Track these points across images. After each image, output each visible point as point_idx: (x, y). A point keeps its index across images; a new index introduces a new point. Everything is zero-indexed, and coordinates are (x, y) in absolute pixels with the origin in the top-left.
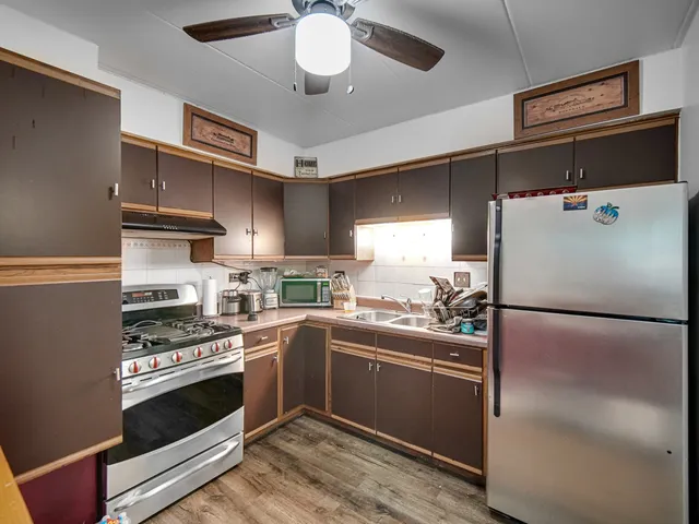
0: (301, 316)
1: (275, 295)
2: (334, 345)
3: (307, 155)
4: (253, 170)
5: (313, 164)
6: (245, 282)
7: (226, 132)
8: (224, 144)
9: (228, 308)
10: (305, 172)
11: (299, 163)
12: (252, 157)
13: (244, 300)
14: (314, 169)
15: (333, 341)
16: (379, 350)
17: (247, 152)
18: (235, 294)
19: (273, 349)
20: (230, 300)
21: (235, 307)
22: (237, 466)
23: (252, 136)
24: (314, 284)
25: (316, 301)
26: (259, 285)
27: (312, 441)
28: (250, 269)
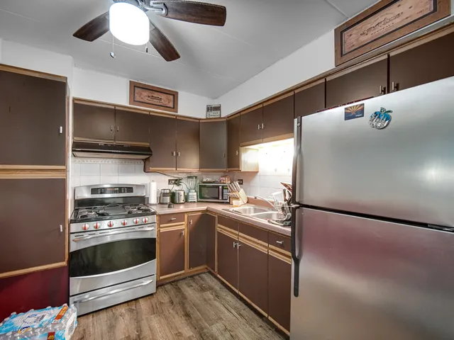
0: (203, 207)
1: (195, 193)
2: (220, 228)
3: (215, 103)
4: (177, 116)
5: (218, 108)
6: (178, 185)
7: (156, 95)
8: (156, 102)
9: (163, 200)
10: (213, 114)
11: (209, 109)
12: (175, 108)
13: (173, 196)
14: (219, 112)
15: (219, 225)
16: (240, 234)
17: (171, 105)
18: (168, 191)
19: (182, 226)
20: (165, 195)
21: (168, 199)
22: (152, 294)
23: (175, 95)
24: (218, 187)
25: (218, 198)
26: (187, 188)
27: (203, 289)
28: (180, 176)
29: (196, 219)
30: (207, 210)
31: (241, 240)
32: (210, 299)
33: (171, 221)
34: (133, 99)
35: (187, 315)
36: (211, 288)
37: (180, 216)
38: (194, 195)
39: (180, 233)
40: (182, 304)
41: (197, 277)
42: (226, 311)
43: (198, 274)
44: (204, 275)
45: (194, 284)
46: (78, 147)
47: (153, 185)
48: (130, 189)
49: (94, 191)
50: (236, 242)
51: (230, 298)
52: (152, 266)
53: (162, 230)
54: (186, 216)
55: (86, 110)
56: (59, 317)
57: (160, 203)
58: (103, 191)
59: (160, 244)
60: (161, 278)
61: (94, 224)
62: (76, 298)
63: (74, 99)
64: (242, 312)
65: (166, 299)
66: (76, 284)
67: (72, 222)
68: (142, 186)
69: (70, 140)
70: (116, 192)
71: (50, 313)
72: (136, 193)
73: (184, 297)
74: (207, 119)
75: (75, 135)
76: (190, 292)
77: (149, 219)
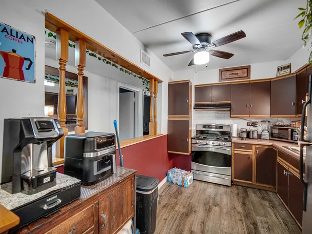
0: (270, 143)
1: (268, 133)
2: (279, 160)
3: (284, 64)
4: (250, 81)
5: (289, 67)
7: (234, 72)
8: (235, 76)
9: (241, 135)
10: (286, 72)
11: (280, 69)
12: (248, 76)
13: (248, 134)
14: (289, 70)
15: (278, 157)
17: (245, 75)
18: (245, 130)
20: (242, 132)
21: (245, 135)
22: (229, 186)
23: (248, 69)
24: (287, 129)
25: (288, 139)
26: (262, 128)
27: (263, 198)
28: (256, 121)
29: (262, 151)
30: (272, 146)
31: (290, 170)
32: (266, 206)
33: (241, 148)
34: (221, 78)
35: (244, 204)
36: (271, 201)
37: (249, 146)
38: (266, 135)
39: (249, 157)
40: (244, 198)
41: (264, 192)
43: (265, 190)
44: (270, 193)
45: (258, 193)
46: (198, 106)
47: (236, 125)
48: (221, 127)
49: (204, 127)
50: (286, 170)
51: (284, 213)
52: (228, 171)
53: (235, 152)
54: (254, 147)
55: (201, 90)
56: (186, 174)
57: (239, 137)
58: (210, 127)
59: (234, 159)
60: (235, 180)
61: (200, 141)
62: (195, 171)
63: (195, 86)
64: (289, 224)
65: (236, 191)
66: (194, 165)
67: (194, 139)
68: (229, 126)
69: (193, 103)
70: (216, 128)
71: (184, 172)
72: (224, 129)
73: (247, 196)
74: (277, 77)
75: (196, 101)
76: (253, 197)
77: (228, 144)
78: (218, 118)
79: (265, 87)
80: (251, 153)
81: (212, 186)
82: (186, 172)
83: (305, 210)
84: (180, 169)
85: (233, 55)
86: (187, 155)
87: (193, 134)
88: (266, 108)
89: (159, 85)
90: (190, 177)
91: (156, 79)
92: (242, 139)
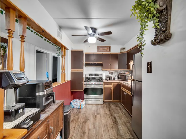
0: (118, 82)
2: (122, 88)
3: (123, 47)
4: (110, 53)
5: (124, 49)
6: (112, 74)
7: (104, 48)
8: (104, 50)
10: (123, 51)
11: (121, 49)
12: (110, 51)
13: (110, 78)
14: (125, 50)
16: (126, 90)
17: (108, 50)
20: (107, 77)
21: (108, 79)
22: (102, 104)
23: (109, 47)
24: (124, 75)
25: (124, 79)
26: (115, 75)
27: (117, 106)
28: (113, 72)
29: (115, 85)
30: (119, 83)
32: (118, 109)
33: (107, 85)
34: (98, 51)
35: (110, 110)
36: (119, 107)
37: (110, 84)
38: (117, 78)
39: (110, 89)
40: (109, 108)
41: (116, 104)
42: (121, 113)
43: (117, 103)
44: (119, 104)
45: (114, 105)
46: (86, 64)
47: (104, 74)
48: (98, 75)
49: (89, 75)
50: (125, 92)
51: (124, 111)
52: (102, 96)
53: (105, 87)
54: (112, 84)
55: (88, 55)
56: (82, 101)
57: (106, 80)
58: (92, 75)
59: (105, 90)
60: (105, 100)
61: (89, 83)
62: (85, 99)
63: (85, 53)
64: (126, 114)
65: (106, 106)
66: (85, 96)
67: (85, 82)
68: (101, 74)
69: (84, 62)
70: (94, 76)
71: (80, 100)
72: (100, 76)
73: (110, 107)
74: (121, 53)
76: (113, 107)
77: (102, 83)
78: (96, 70)
79: (116, 56)
80: (111, 87)
81: (95, 105)
82: (82, 100)
83: (133, 106)
84: (78, 99)
85: (105, 41)
86: (82, 91)
87: (84, 80)
88: (116, 66)
89: (66, 51)
90: (84, 102)
91: (65, 48)
92: (108, 80)
